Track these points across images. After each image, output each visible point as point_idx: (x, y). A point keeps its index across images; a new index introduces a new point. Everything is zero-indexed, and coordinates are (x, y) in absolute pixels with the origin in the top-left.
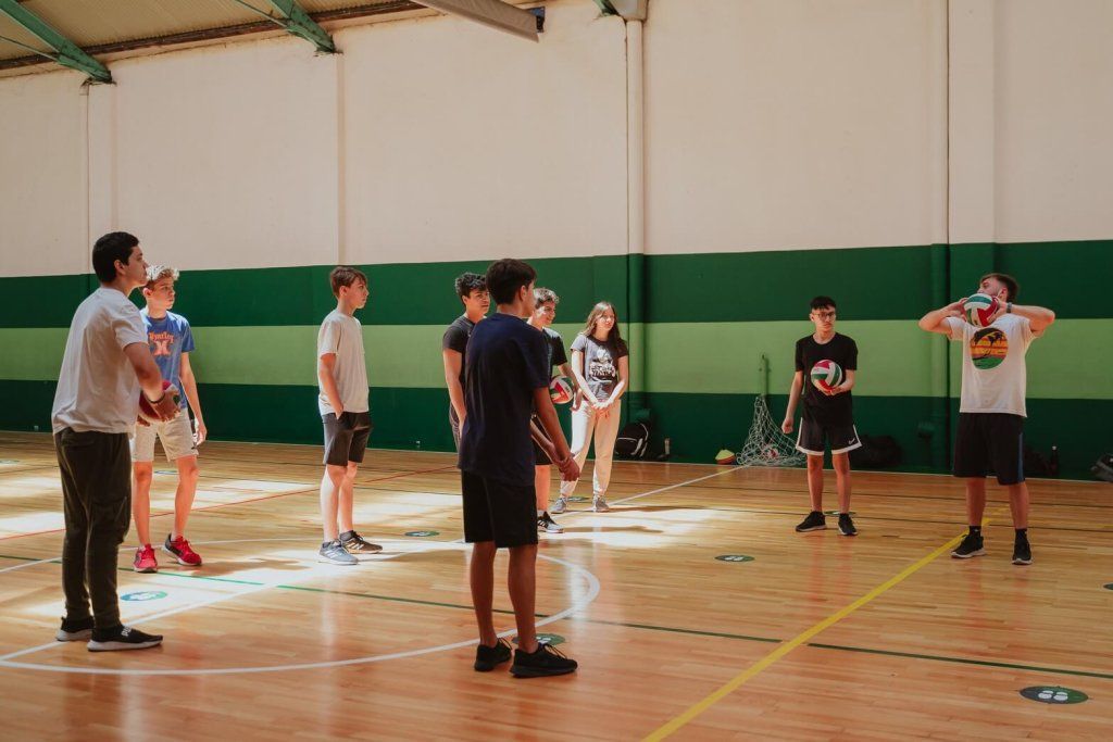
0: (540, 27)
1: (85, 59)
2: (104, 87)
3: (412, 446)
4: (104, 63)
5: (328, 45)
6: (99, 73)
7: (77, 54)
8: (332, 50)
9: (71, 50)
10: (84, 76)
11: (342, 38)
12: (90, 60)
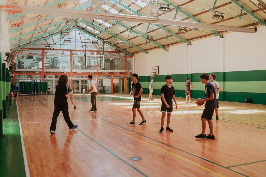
0: (256, 31)
1: (187, 41)
2: (190, 45)
3: (235, 102)
4: (190, 42)
5: (222, 36)
6: (189, 43)
7: (186, 41)
8: (223, 37)
9: (185, 40)
10: (187, 44)
11: (224, 35)
12: (188, 41)
